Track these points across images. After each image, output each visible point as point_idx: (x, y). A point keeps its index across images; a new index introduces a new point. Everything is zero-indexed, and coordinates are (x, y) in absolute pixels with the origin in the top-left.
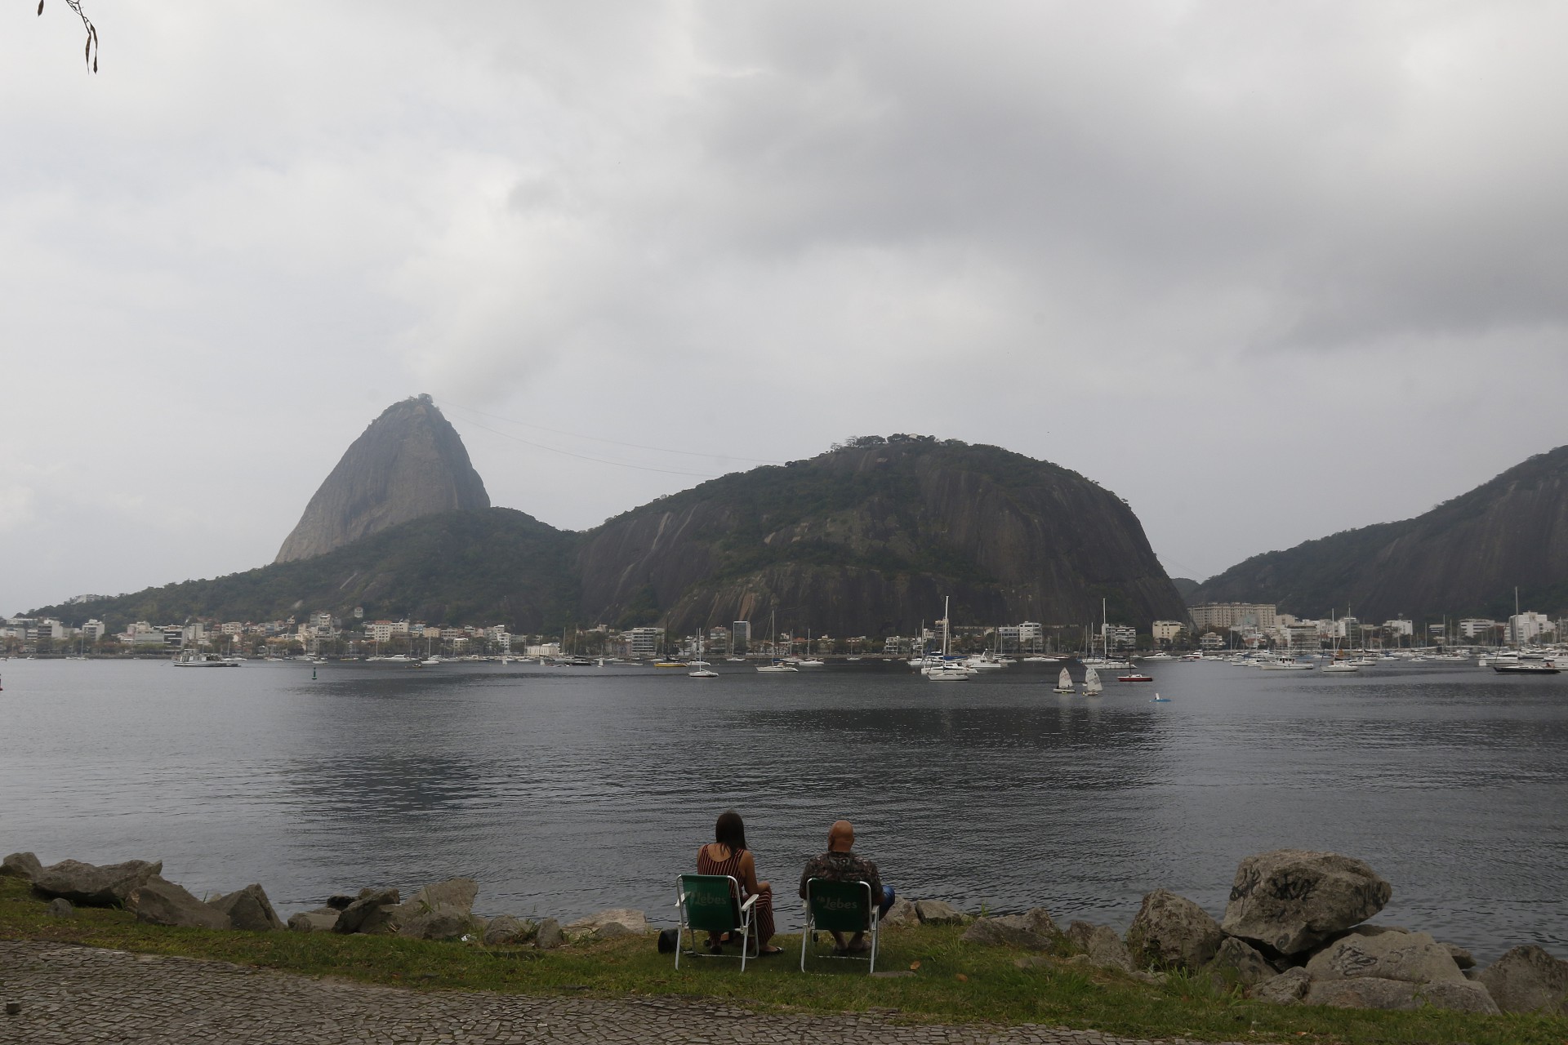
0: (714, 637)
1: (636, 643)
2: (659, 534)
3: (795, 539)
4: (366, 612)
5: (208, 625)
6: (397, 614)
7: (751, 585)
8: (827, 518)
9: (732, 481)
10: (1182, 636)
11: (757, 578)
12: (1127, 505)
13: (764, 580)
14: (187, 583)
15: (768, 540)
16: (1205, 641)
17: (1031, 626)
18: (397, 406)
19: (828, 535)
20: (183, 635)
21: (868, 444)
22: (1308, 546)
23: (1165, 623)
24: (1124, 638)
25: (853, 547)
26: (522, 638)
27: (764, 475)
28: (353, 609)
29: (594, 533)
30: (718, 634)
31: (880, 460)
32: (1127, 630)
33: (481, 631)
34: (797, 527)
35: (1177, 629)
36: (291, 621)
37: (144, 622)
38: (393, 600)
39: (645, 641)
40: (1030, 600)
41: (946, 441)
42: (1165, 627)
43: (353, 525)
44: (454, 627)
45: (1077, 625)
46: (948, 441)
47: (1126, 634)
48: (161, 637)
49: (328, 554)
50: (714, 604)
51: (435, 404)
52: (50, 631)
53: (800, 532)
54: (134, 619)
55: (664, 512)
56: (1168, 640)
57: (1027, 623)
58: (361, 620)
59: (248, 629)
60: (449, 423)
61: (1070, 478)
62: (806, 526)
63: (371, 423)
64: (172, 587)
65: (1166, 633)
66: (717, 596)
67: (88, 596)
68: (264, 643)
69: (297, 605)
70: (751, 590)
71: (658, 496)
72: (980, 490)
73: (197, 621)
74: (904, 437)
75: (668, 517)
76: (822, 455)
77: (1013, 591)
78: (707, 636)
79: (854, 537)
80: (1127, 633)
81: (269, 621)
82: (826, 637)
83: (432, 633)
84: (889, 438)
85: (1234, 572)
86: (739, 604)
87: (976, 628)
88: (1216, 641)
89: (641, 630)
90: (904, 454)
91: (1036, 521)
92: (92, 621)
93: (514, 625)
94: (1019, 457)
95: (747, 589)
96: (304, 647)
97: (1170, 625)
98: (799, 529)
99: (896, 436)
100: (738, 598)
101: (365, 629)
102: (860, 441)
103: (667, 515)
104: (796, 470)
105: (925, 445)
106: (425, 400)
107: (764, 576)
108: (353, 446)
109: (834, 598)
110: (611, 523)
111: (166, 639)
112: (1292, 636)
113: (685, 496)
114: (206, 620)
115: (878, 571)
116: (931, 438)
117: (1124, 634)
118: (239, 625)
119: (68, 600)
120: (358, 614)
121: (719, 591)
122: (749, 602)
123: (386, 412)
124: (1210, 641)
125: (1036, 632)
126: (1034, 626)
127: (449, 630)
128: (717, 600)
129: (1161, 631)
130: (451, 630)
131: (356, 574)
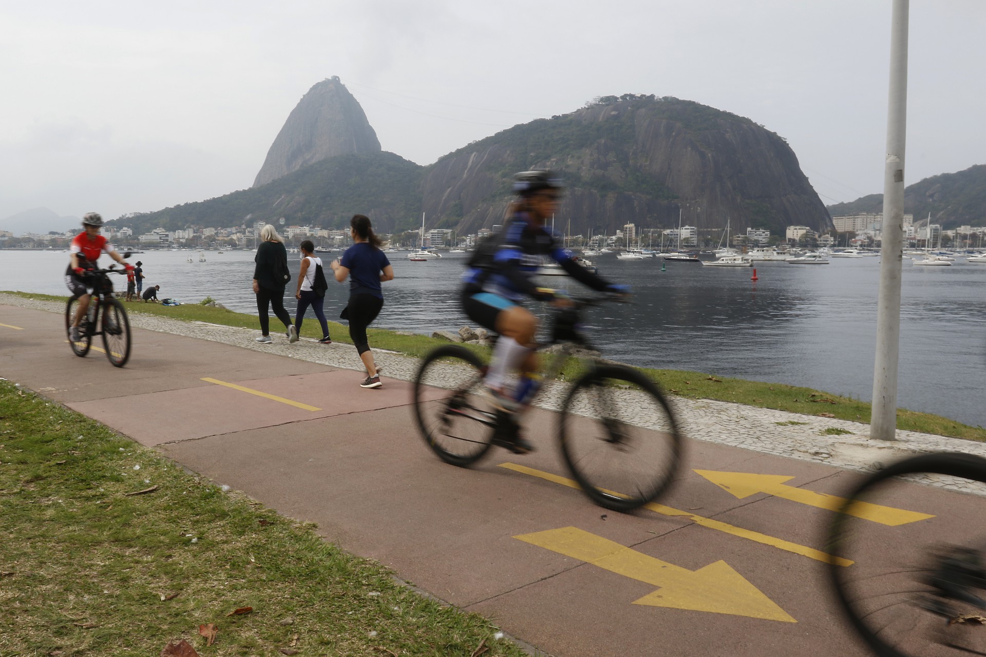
1: (433, 239)
2: (469, 167)
4: (287, 220)
5: (197, 230)
6: (303, 221)
8: (568, 155)
9: (519, 130)
10: (806, 237)
12: (785, 142)
14: (186, 204)
16: (821, 241)
17: (688, 229)
18: (318, 84)
19: (567, 166)
20: (169, 236)
21: (609, 101)
23: (796, 228)
24: (760, 238)
25: (582, 174)
27: (537, 125)
28: (279, 219)
29: (432, 167)
30: (483, 233)
31: (613, 113)
32: (764, 232)
34: (548, 162)
35: (804, 231)
36: (244, 227)
37: (161, 228)
38: (303, 213)
39: (438, 238)
40: (699, 211)
41: (663, 98)
42: (795, 230)
43: (294, 165)
44: (338, 229)
46: (665, 98)
47: (762, 235)
48: (158, 237)
49: (268, 184)
50: (488, 214)
51: (342, 82)
53: (551, 165)
54: (156, 226)
55: (472, 153)
56: (794, 240)
57: (687, 227)
58: (283, 226)
59: (218, 232)
60: (352, 95)
62: (554, 161)
63: (302, 97)
64: (178, 207)
65: (795, 235)
66: (491, 208)
67: (135, 213)
68: (214, 240)
69: (248, 217)
71: (471, 141)
72: (674, 134)
73: (190, 228)
74: (632, 96)
76: (578, 110)
77: (688, 205)
78: (477, 234)
79: (584, 168)
80: (764, 235)
81: (231, 227)
83: (325, 233)
84: (622, 97)
86: (504, 213)
89: (436, 231)
90: (629, 108)
91: (710, 155)
92: (124, 228)
96: (237, 243)
97: (799, 229)
98: (550, 163)
99: (626, 95)
100: (503, 210)
101: (285, 231)
102: (602, 100)
103: (474, 154)
104: (559, 122)
105: (647, 101)
106: (336, 80)
108: (293, 113)
109: (564, 209)
110: (444, 161)
111: (160, 238)
113: (487, 141)
114: (195, 226)
115: (596, 191)
116: (652, 96)
118: (213, 229)
119: (121, 216)
120: (283, 221)
124: (824, 241)
125: (691, 233)
126: (691, 229)
127: (334, 231)
128: (491, 211)
129: (792, 233)
130: (335, 231)
131: (283, 197)
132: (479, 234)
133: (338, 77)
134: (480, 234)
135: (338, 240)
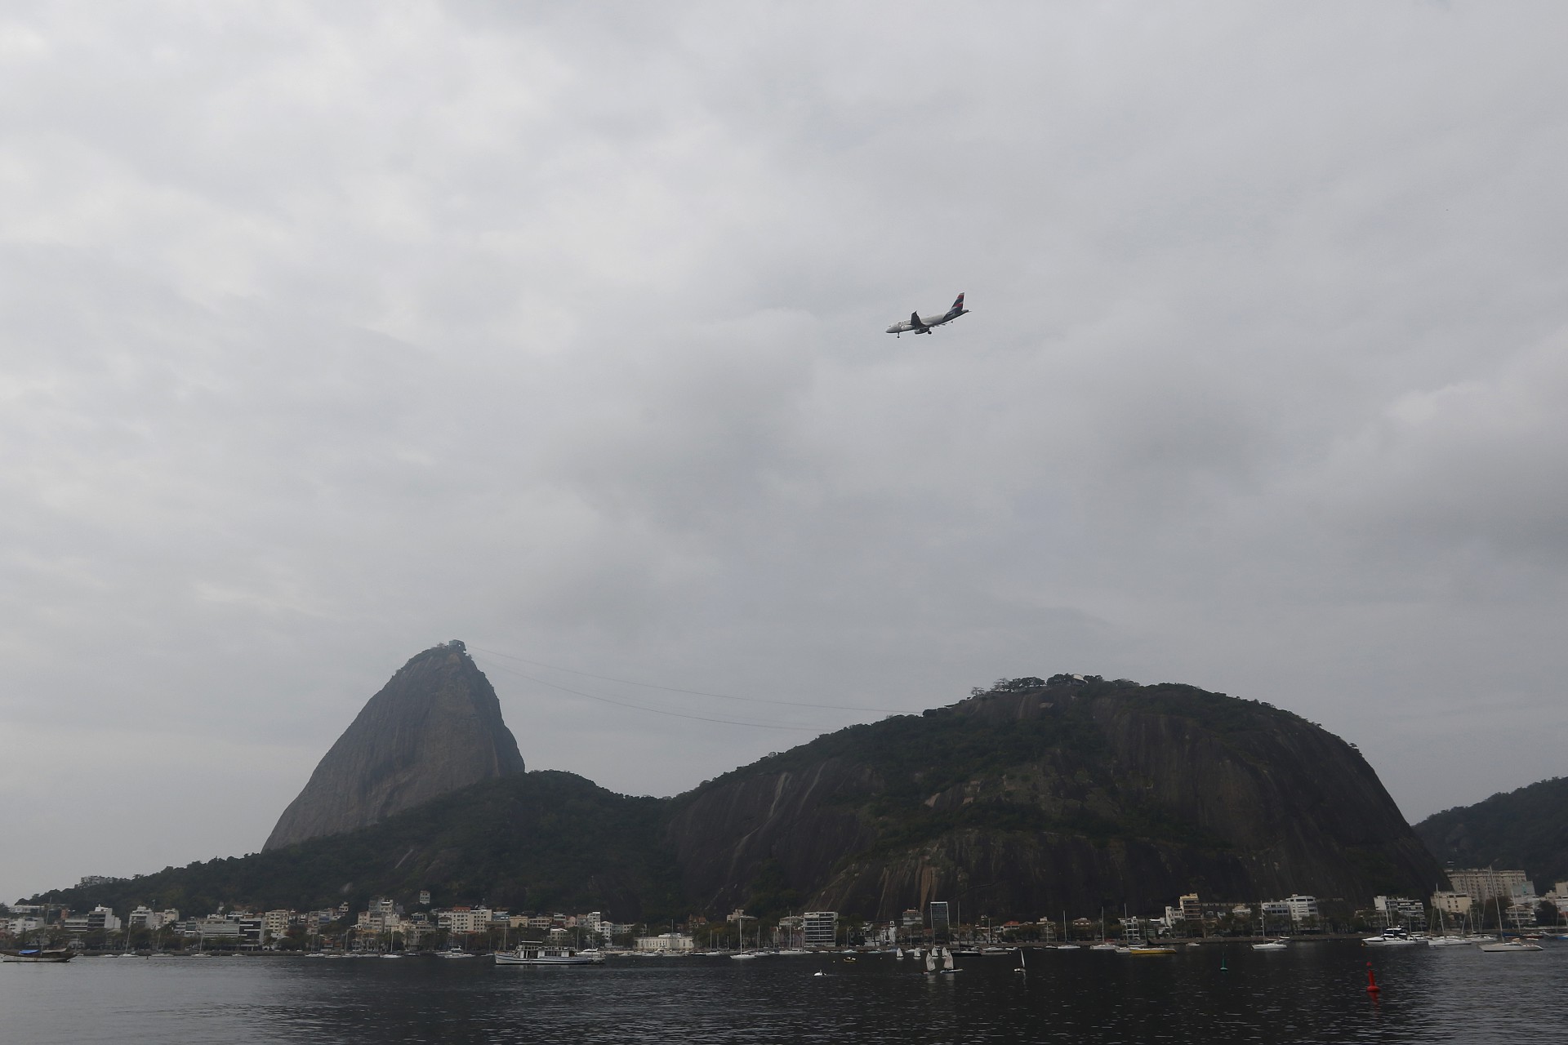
0: (907, 922)
1: (808, 931)
2: (778, 799)
3: (966, 801)
6: (470, 899)
7: (928, 858)
8: (1002, 775)
10: (1478, 910)
11: (933, 848)
12: (1358, 750)
13: (943, 851)
15: (931, 802)
17: (1304, 900)
18: (425, 654)
19: (1009, 794)
21: (1025, 687)
22: (1498, 800)
23: (1450, 894)
24: (1411, 914)
25: (1043, 808)
26: (625, 928)
27: (897, 726)
28: (416, 893)
30: (912, 919)
31: (1044, 705)
32: (1412, 904)
33: (573, 919)
34: (967, 787)
35: (1467, 901)
38: (463, 882)
39: (821, 928)
40: (1277, 868)
41: (1114, 683)
42: (1451, 900)
43: (373, 794)
45: (1342, 899)
46: (1118, 682)
47: (1409, 909)
50: (885, 882)
51: (468, 652)
53: (972, 792)
55: (779, 774)
57: (1296, 897)
61: (1287, 719)
62: (977, 785)
63: (397, 673)
64: (197, 866)
65: (1455, 908)
66: (885, 872)
70: (929, 863)
72: (1187, 737)
74: (1069, 678)
75: (786, 778)
76: (962, 702)
78: (898, 921)
79: (1042, 797)
80: (1413, 907)
82: (1045, 919)
83: (519, 921)
84: (1051, 680)
87: (1217, 905)
88: (1526, 915)
89: (815, 916)
91: (1265, 771)
93: (609, 912)
94: (1220, 697)
95: (923, 863)
97: (1455, 896)
98: (970, 789)
99: (1057, 677)
102: (1014, 684)
103: (783, 776)
106: (459, 646)
107: (942, 846)
109: (1038, 871)
113: (798, 753)
115: (1084, 837)
120: (425, 899)
121: (887, 866)
122: (929, 878)
123: (412, 662)
125: (1311, 908)
126: (1308, 900)
127: (538, 919)
128: (887, 877)
129: (1447, 905)
130: (541, 919)
131: (411, 851)
132: (905, 919)
133: (462, 644)
134: (908, 919)
135: (556, 936)
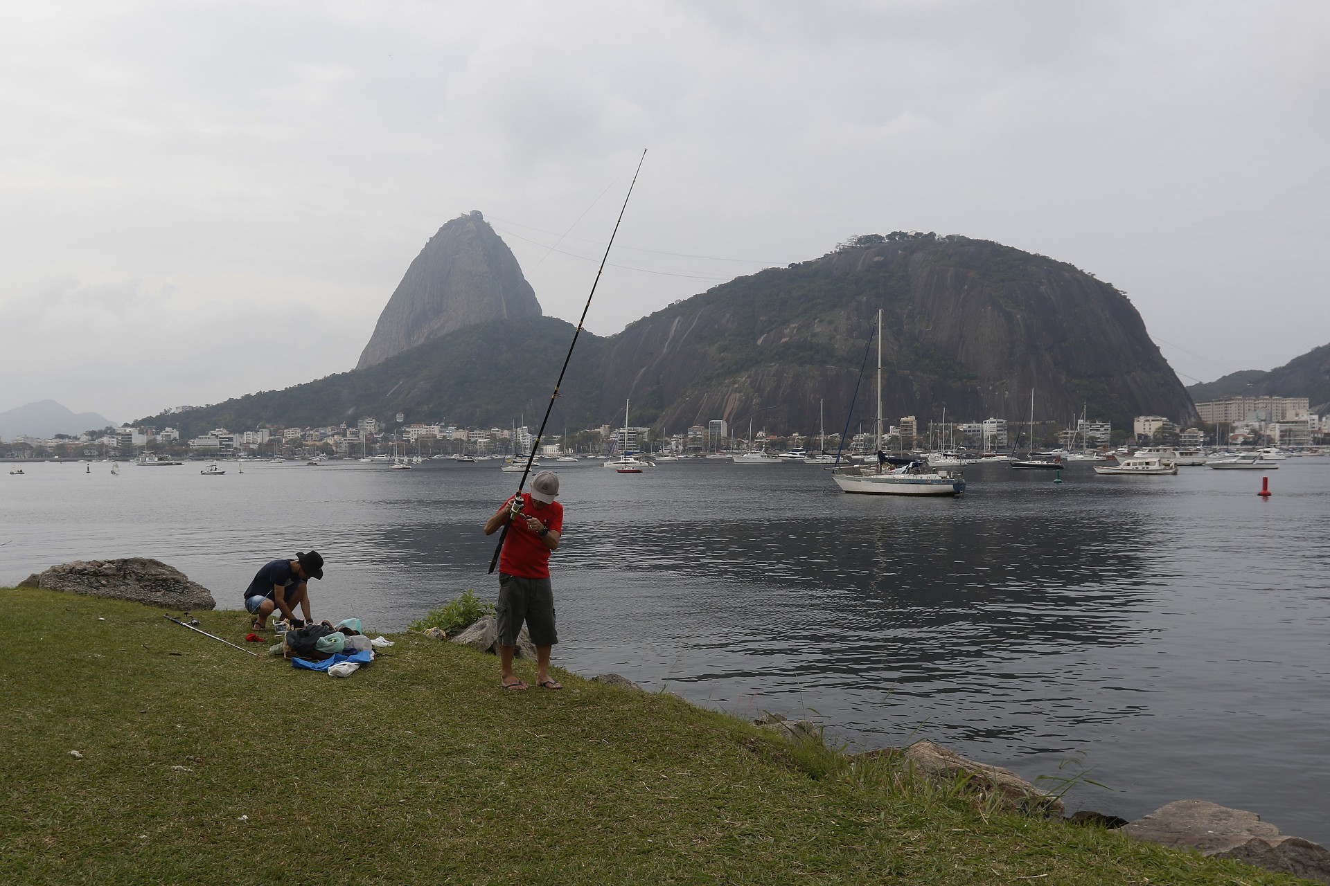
0: (691, 435)
2: (670, 337)
3: (784, 340)
4: (406, 416)
5: (274, 431)
6: (432, 418)
7: (736, 386)
8: (815, 319)
9: (741, 283)
10: (1163, 432)
11: (743, 379)
12: (1125, 297)
13: (749, 380)
14: (259, 394)
15: (759, 342)
16: (1185, 436)
17: (994, 422)
18: (451, 222)
19: (814, 335)
20: (236, 440)
21: (870, 241)
23: (1148, 418)
24: (1098, 435)
25: (836, 347)
27: (768, 277)
28: (396, 414)
29: (616, 338)
30: (695, 432)
31: (877, 259)
32: (1102, 426)
33: (506, 432)
34: (786, 329)
35: (1160, 424)
36: (344, 426)
37: (222, 429)
38: (431, 406)
39: (630, 439)
40: (1006, 396)
41: (947, 237)
42: (1147, 423)
43: (416, 337)
44: (481, 429)
46: (949, 237)
47: (1102, 431)
48: (217, 442)
49: (379, 364)
50: (702, 403)
51: (485, 220)
52: (131, 438)
53: (789, 333)
54: (215, 426)
55: (675, 317)
56: (1146, 436)
57: (992, 419)
58: (401, 425)
59: (305, 434)
60: (500, 237)
62: (795, 328)
63: (428, 241)
64: (247, 397)
65: (1147, 429)
66: (707, 396)
67: (183, 407)
68: (301, 445)
69: (350, 411)
70: (736, 390)
71: (673, 301)
72: (966, 287)
73: (264, 428)
74: (903, 235)
75: (679, 321)
76: (826, 255)
77: (990, 388)
78: (686, 435)
79: (838, 337)
80: (1102, 429)
81: (325, 426)
82: (797, 434)
83: (461, 434)
84: (888, 236)
85: (1298, 363)
86: (724, 403)
90: (900, 252)
91: (1018, 316)
92: (170, 429)
93: (536, 426)
95: (732, 390)
96: (334, 449)
97: (1152, 421)
98: (788, 330)
99: (894, 234)
100: (723, 398)
101: (405, 431)
102: (860, 240)
103: (677, 320)
104: (798, 272)
105: (925, 242)
106: (477, 216)
107: (749, 377)
108: (415, 264)
109: (812, 396)
110: (633, 329)
111: (221, 444)
112: (1281, 431)
113: (696, 300)
114: (273, 426)
116: (932, 235)
117: (1098, 430)
118: (298, 430)
119: (163, 411)
120: (400, 418)
121: (707, 392)
122: (733, 402)
123: (441, 230)
124: (1190, 437)
125: (999, 429)
126: (998, 422)
127: (475, 432)
128: (705, 401)
129: (1143, 427)
130: (478, 432)
131: (402, 382)
132: (689, 433)
133: (480, 213)
134: (691, 433)
135: (482, 445)
